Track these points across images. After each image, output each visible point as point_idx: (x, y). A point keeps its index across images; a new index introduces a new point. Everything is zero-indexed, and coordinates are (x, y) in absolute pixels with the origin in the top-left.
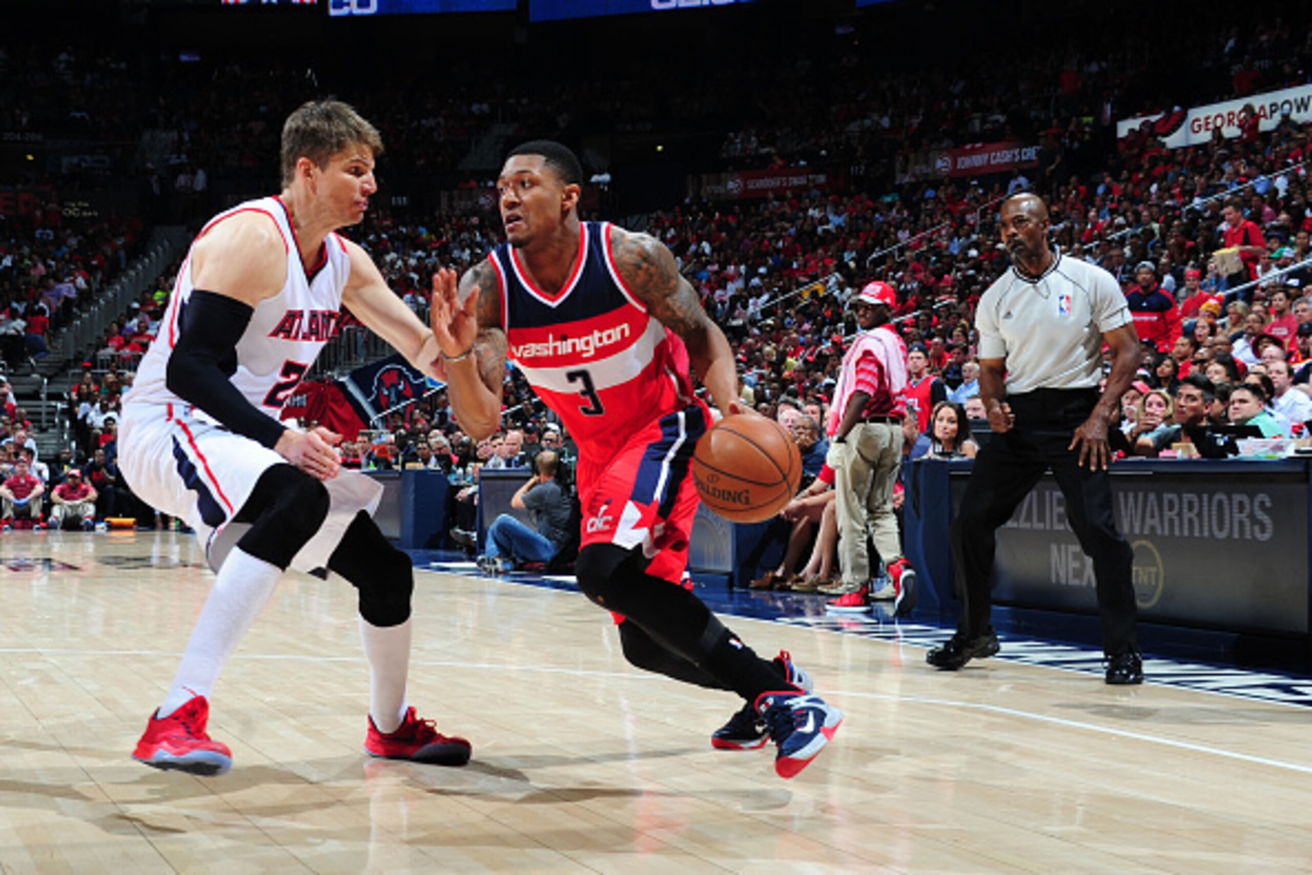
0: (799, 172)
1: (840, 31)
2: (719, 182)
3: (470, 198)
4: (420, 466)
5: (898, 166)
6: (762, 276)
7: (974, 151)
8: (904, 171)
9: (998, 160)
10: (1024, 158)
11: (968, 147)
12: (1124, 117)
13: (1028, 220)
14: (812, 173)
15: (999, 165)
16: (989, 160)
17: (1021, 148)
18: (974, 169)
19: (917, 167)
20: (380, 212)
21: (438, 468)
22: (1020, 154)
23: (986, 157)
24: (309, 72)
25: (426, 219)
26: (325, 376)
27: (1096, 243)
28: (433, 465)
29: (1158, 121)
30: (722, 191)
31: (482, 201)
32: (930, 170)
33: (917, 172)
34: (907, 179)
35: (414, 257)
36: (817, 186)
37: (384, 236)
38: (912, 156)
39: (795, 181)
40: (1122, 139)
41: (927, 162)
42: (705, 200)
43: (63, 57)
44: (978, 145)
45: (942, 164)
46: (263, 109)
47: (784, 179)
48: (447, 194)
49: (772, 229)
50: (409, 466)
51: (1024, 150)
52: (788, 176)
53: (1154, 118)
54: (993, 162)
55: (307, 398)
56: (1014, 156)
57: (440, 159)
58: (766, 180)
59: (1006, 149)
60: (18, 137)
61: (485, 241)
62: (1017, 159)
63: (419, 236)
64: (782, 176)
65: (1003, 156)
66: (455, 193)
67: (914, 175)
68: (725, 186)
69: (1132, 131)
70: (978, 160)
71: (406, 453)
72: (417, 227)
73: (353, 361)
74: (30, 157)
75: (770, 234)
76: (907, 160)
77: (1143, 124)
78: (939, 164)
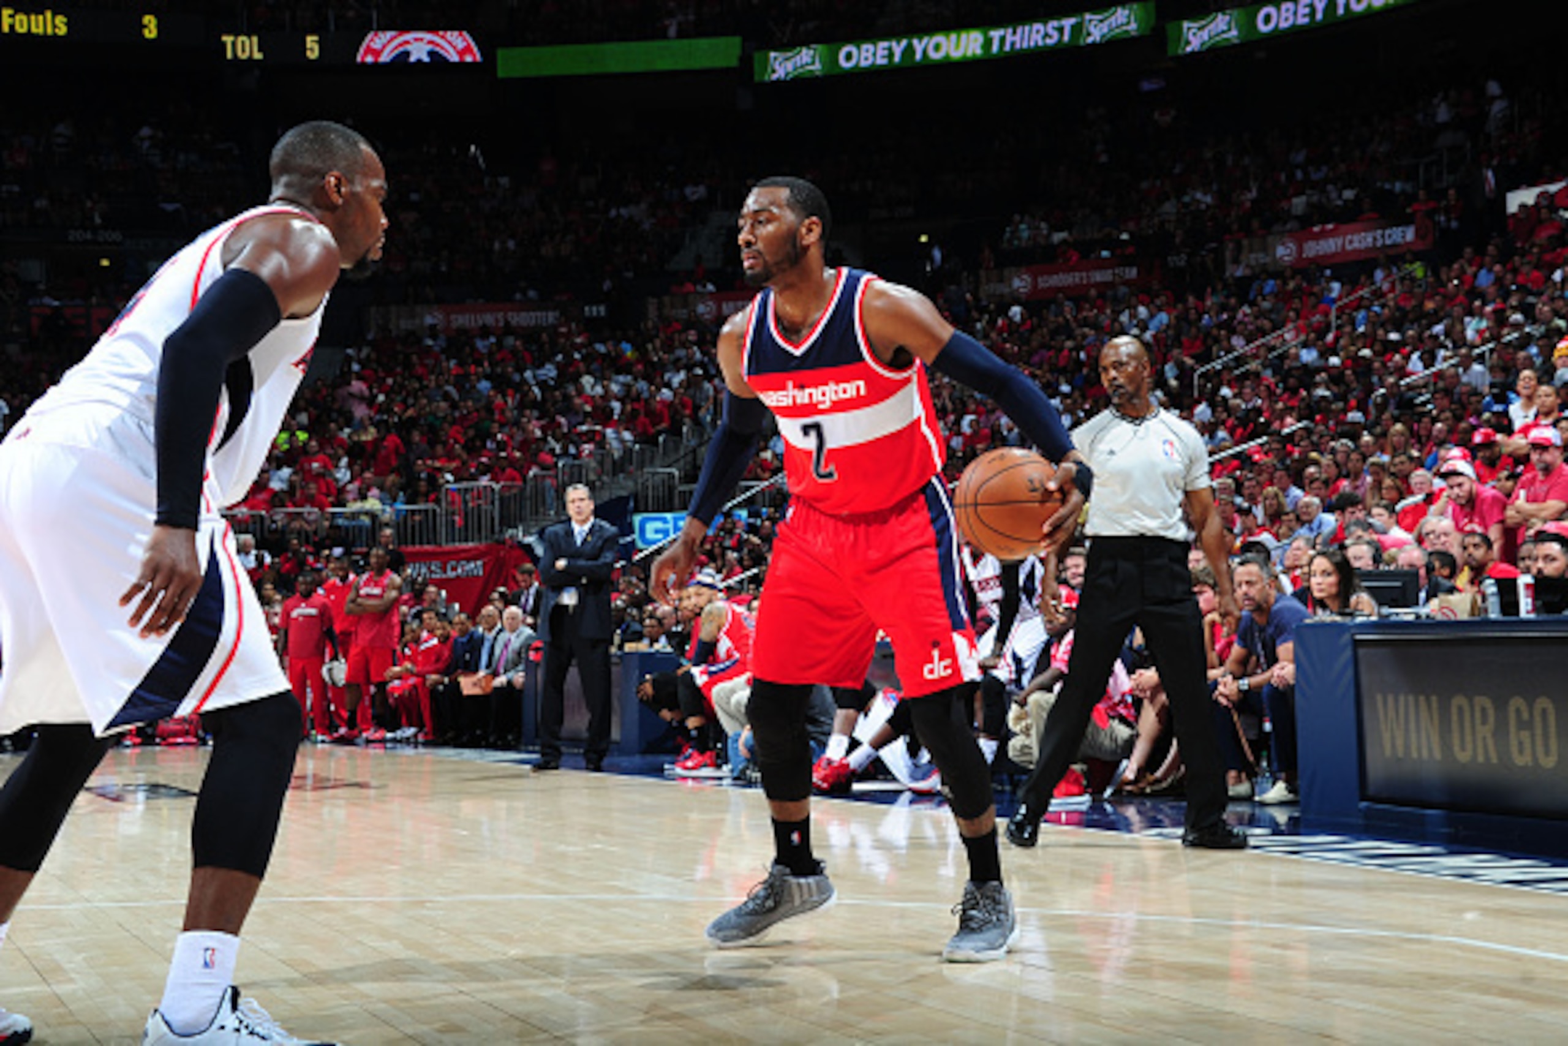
0: (1103, 265)
1: (1146, 86)
2: (1001, 281)
3: (685, 305)
4: (643, 646)
5: (1228, 255)
6: (1065, 396)
7: (1324, 235)
8: (1236, 261)
9: (1356, 245)
10: (1388, 242)
11: (1316, 229)
12: (1515, 187)
13: (1127, 364)
14: (1119, 265)
15: (1355, 251)
16: (1343, 245)
17: (1384, 228)
18: (1326, 256)
19: (1253, 256)
20: (573, 325)
21: (669, 649)
22: (1383, 236)
23: (1340, 241)
24: (473, 148)
25: (631, 333)
26: (507, 536)
27: (1491, 345)
28: (662, 645)
29: (1560, 190)
30: (1007, 290)
31: (701, 308)
32: (1268, 260)
33: (1253, 263)
34: (1239, 273)
35: (617, 382)
36: (1127, 283)
37: (577, 356)
38: (1245, 242)
39: (1098, 277)
40: (1514, 215)
41: (1265, 249)
42: (984, 303)
43: (145, 131)
44: (1330, 226)
45: (1284, 252)
46: (414, 197)
47: (1084, 274)
48: (655, 301)
49: (1070, 337)
50: (629, 647)
51: (1388, 232)
52: (1088, 271)
53: (1553, 188)
54: (1349, 247)
55: (484, 565)
56: (1375, 239)
57: (645, 258)
58: (1061, 275)
59: (1365, 231)
60: (89, 236)
61: (706, 359)
62: (1379, 244)
63: (621, 355)
64: (1080, 271)
65: (1360, 240)
66: (666, 299)
67: (1248, 266)
68: (1010, 286)
69: (1523, 206)
70: (1330, 246)
71: (623, 632)
72: (619, 342)
73: (541, 517)
74: (105, 263)
75: (1069, 344)
76: (1239, 248)
77: (1540, 195)
78: (1281, 251)
